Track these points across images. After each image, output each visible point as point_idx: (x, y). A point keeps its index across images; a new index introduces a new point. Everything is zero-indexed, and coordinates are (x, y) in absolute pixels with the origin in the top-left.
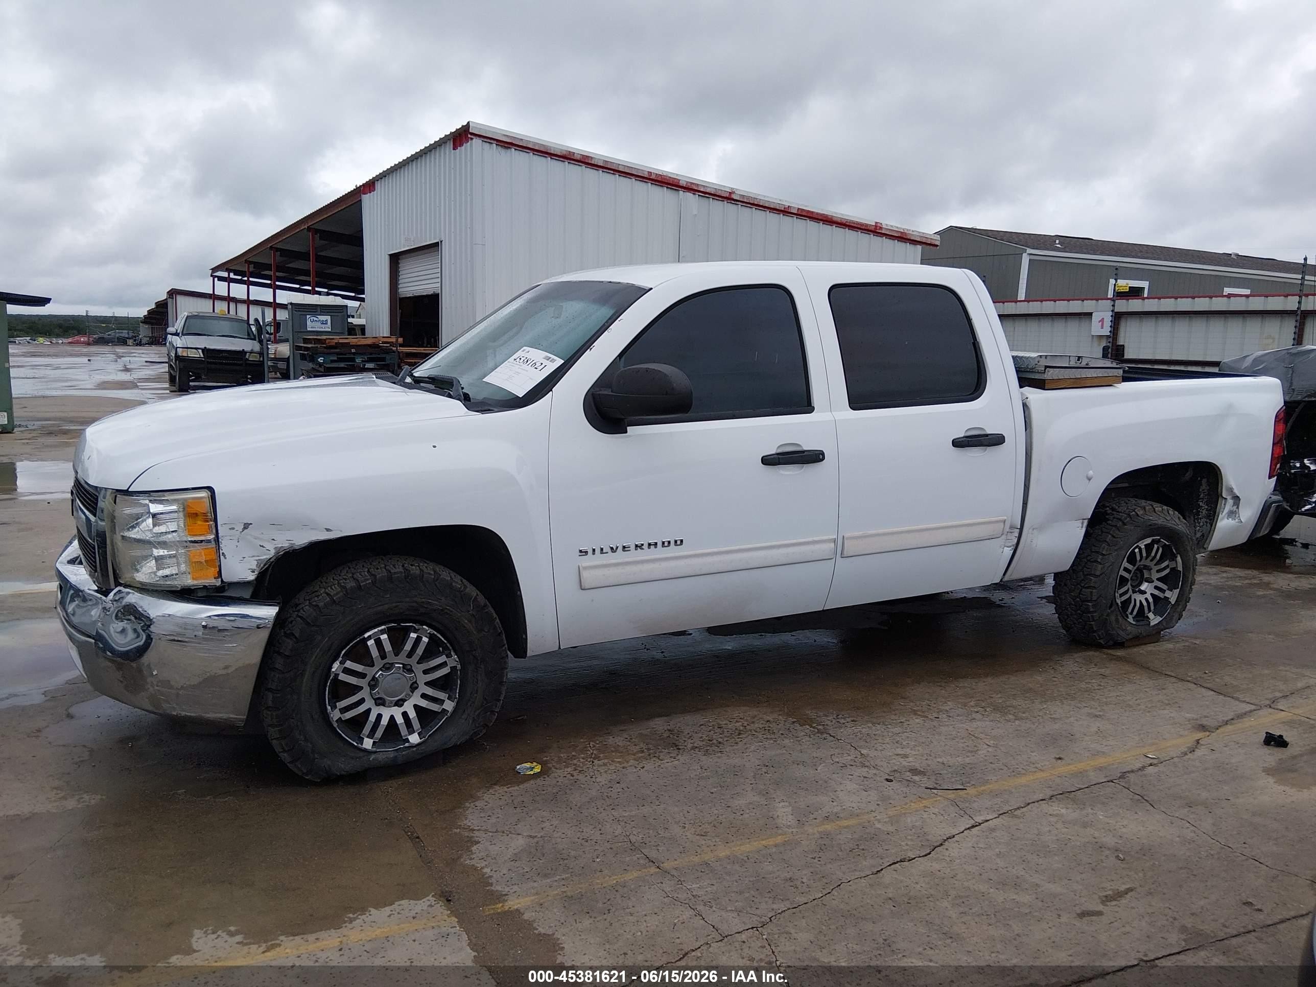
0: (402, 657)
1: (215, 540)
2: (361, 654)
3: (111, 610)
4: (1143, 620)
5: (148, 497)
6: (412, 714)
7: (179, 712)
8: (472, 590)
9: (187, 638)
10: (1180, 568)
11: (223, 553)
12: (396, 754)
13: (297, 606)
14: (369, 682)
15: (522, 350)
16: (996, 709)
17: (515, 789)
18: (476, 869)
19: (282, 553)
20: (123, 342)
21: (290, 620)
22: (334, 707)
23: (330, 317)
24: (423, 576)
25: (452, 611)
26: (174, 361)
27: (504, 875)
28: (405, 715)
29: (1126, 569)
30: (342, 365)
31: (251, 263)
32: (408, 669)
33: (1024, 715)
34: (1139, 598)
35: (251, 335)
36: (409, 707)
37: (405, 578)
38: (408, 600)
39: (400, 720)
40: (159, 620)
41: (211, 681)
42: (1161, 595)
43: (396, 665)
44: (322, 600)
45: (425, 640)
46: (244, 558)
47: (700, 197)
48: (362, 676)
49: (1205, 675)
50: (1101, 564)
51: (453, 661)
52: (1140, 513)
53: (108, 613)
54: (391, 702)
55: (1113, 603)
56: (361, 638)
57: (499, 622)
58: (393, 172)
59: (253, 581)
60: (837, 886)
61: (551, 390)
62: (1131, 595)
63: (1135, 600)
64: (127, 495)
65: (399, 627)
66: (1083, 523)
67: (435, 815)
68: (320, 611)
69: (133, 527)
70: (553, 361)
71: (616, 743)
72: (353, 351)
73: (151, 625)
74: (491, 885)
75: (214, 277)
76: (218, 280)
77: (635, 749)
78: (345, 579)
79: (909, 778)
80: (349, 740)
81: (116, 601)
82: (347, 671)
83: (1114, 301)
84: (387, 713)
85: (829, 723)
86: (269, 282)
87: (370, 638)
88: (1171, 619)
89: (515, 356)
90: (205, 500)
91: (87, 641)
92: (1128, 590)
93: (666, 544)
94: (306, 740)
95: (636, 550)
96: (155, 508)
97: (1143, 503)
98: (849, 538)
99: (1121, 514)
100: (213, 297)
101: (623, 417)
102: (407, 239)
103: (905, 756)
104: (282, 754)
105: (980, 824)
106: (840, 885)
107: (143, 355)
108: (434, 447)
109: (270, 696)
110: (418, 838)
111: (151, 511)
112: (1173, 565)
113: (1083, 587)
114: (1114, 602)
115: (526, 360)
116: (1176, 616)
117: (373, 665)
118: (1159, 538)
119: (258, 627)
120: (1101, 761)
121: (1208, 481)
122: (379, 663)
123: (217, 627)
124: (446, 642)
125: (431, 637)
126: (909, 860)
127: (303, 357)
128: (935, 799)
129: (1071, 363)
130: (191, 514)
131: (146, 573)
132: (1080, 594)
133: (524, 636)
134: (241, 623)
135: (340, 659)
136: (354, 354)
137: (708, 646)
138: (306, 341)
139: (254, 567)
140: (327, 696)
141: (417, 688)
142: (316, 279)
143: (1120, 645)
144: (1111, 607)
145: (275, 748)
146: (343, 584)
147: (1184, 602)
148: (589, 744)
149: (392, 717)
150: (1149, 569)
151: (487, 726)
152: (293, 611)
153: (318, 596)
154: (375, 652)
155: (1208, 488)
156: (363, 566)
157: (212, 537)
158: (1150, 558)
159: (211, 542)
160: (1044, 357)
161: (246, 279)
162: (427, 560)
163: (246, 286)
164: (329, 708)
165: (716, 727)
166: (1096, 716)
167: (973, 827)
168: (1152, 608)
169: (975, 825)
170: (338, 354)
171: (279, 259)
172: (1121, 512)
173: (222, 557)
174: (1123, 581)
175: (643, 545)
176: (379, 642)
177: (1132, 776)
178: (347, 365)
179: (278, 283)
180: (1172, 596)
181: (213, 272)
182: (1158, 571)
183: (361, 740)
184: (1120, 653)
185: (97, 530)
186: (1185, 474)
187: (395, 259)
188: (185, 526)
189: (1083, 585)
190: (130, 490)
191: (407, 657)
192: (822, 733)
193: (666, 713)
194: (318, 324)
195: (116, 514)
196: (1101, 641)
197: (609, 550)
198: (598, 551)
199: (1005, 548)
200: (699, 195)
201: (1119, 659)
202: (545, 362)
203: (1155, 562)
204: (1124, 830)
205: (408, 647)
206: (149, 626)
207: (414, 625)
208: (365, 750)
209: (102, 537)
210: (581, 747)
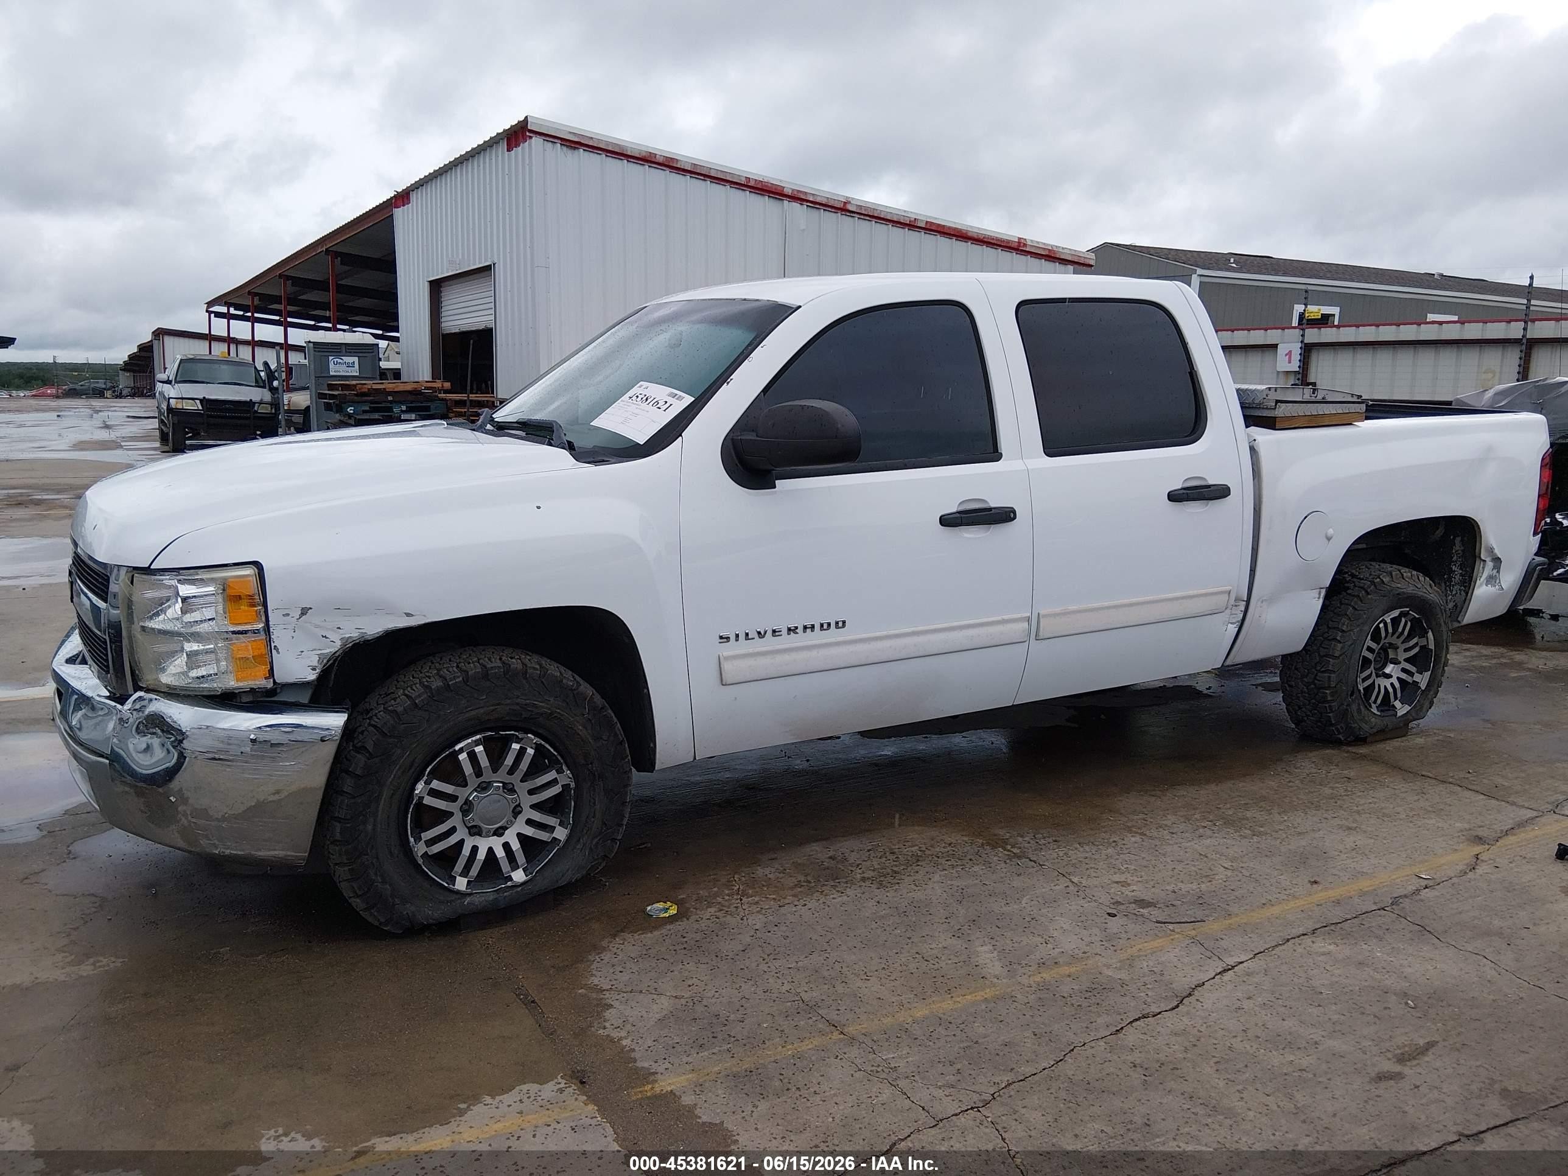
0: (502, 774)
1: (264, 630)
2: (451, 772)
3: (131, 720)
4: (1387, 710)
5: (177, 576)
6: (515, 845)
7: (222, 850)
8: (587, 689)
9: (232, 755)
10: (1432, 646)
11: (275, 646)
12: (496, 896)
13: (369, 712)
14: (462, 806)
15: (638, 385)
16: (1228, 822)
17: (649, 937)
18: (612, 1041)
19: (350, 645)
20: (99, 394)
21: (360, 730)
22: (418, 839)
23: (357, 358)
24: (526, 672)
25: (562, 715)
26: (166, 414)
27: (649, 1047)
28: (506, 846)
29: (1369, 649)
30: (376, 416)
31: (256, 294)
32: (509, 789)
33: (1262, 829)
34: (1385, 683)
35: (260, 381)
36: (511, 837)
37: (504, 674)
38: (508, 701)
39: (500, 853)
40: (193, 734)
41: (259, 809)
42: (1409, 679)
43: (495, 784)
44: (400, 703)
45: (530, 751)
46: (302, 652)
47: (809, 208)
48: (453, 798)
49: (1469, 775)
50: (1340, 642)
51: (566, 777)
52: (1386, 580)
53: (126, 725)
54: (489, 831)
55: (1354, 690)
56: (451, 750)
57: (620, 728)
58: (432, 180)
59: (313, 681)
60: (1070, 1052)
61: (681, 435)
62: (1374, 681)
63: (1379, 686)
64: (148, 574)
65: (497, 736)
66: (1320, 594)
67: (551, 972)
68: (400, 719)
69: (157, 614)
70: (680, 398)
71: (766, 875)
72: (390, 398)
73: (184, 739)
74: (635, 1061)
75: (210, 313)
76: (215, 316)
77: (790, 882)
78: (429, 677)
79: (1135, 912)
80: (438, 880)
81: (135, 710)
82: (434, 793)
83: (1303, 330)
84: (484, 845)
85: (1027, 845)
86: (277, 318)
87: (461, 750)
88: (1422, 707)
89: (630, 393)
90: (251, 578)
91: (98, 762)
92: (1372, 673)
93: (825, 626)
94: (384, 882)
95: (788, 634)
96: (185, 590)
97: (1387, 567)
98: (1045, 616)
99: (1362, 581)
100: (209, 338)
101: (770, 467)
102: (451, 262)
103: (1125, 884)
104: (353, 899)
105: (1233, 967)
106: (1073, 1050)
107: (126, 409)
108: (539, 508)
109: (338, 826)
110: (533, 1002)
111: (181, 594)
112: (1423, 642)
113: (1319, 671)
114: (1355, 688)
115: (645, 398)
116: (1427, 704)
117: (466, 785)
118: (1408, 609)
119: (322, 740)
120: (1365, 884)
121: (1462, 541)
122: (473, 782)
123: (270, 741)
124: (556, 754)
125: (538, 748)
126: (1154, 1016)
127: (328, 407)
128: (1172, 937)
129: (1305, 397)
130: (232, 597)
131: (173, 673)
132: (1315, 678)
133: (652, 745)
134: (299, 735)
135: (425, 778)
136: (391, 402)
137: (862, 752)
138: (331, 387)
139: (315, 663)
140: (409, 825)
141: (520, 812)
142: (338, 314)
143: (1361, 740)
144: (1352, 695)
145: (343, 891)
146: (426, 683)
147: (1436, 686)
148: (734, 877)
149: (490, 850)
150: (1396, 648)
151: (607, 857)
152: (364, 719)
153: (395, 699)
154: (468, 769)
155: (1462, 548)
156: (450, 660)
157: (261, 626)
158: (1397, 634)
159: (259, 633)
160: (1273, 390)
161: (249, 314)
162: (529, 651)
163: (250, 324)
164: (412, 840)
165: (888, 854)
166: (1349, 828)
167: (1225, 971)
168: (1399, 695)
169: (1226, 968)
170: (372, 402)
171: (290, 289)
172: (1363, 579)
173: (274, 652)
174: (1366, 662)
175: (796, 628)
176: (472, 756)
177: (1406, 903)
178: (382, 416)
179: (289, 320)
180: (1422, 680)
181: (208, 307)
182: (1406, 650)
183: (453, 880)
184: (1363, 750)
185: (108, 620)
186: (1435, 532)
187: (436, 287)
188: (225, 613)
189: (1318, 668)
190: (152, 567)
191: (507, 773)
192: (1019, 857)
193: (825, 837)
194: (345, 367)
195: (134, 599)
196: (1340, 736)
197: (756, 636)
198: (742, 637)
199: (1230, 625)
200: (807, 206)
201: (1363, 757)
202: (670, 400)
203: (1402, 638)
204: (1410, 970)
205: (509, 760)
206: (181, 742)
207: (517, 733)
208: (458, 892)
209: (115, 629)
210: (724, 880)
